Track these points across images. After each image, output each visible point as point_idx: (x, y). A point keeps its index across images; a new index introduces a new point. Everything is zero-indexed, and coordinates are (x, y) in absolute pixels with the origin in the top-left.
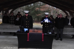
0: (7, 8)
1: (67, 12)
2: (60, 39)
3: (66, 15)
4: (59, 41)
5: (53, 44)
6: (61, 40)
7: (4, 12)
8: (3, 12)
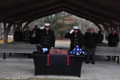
0: (20, 21)
1: (101, 26)
2: (91, 61)
3: (99, 30)
4: (90, 64)
5: (82, 69)
6: (93, 63)
7: (16, 26)
8: (14, 26)
